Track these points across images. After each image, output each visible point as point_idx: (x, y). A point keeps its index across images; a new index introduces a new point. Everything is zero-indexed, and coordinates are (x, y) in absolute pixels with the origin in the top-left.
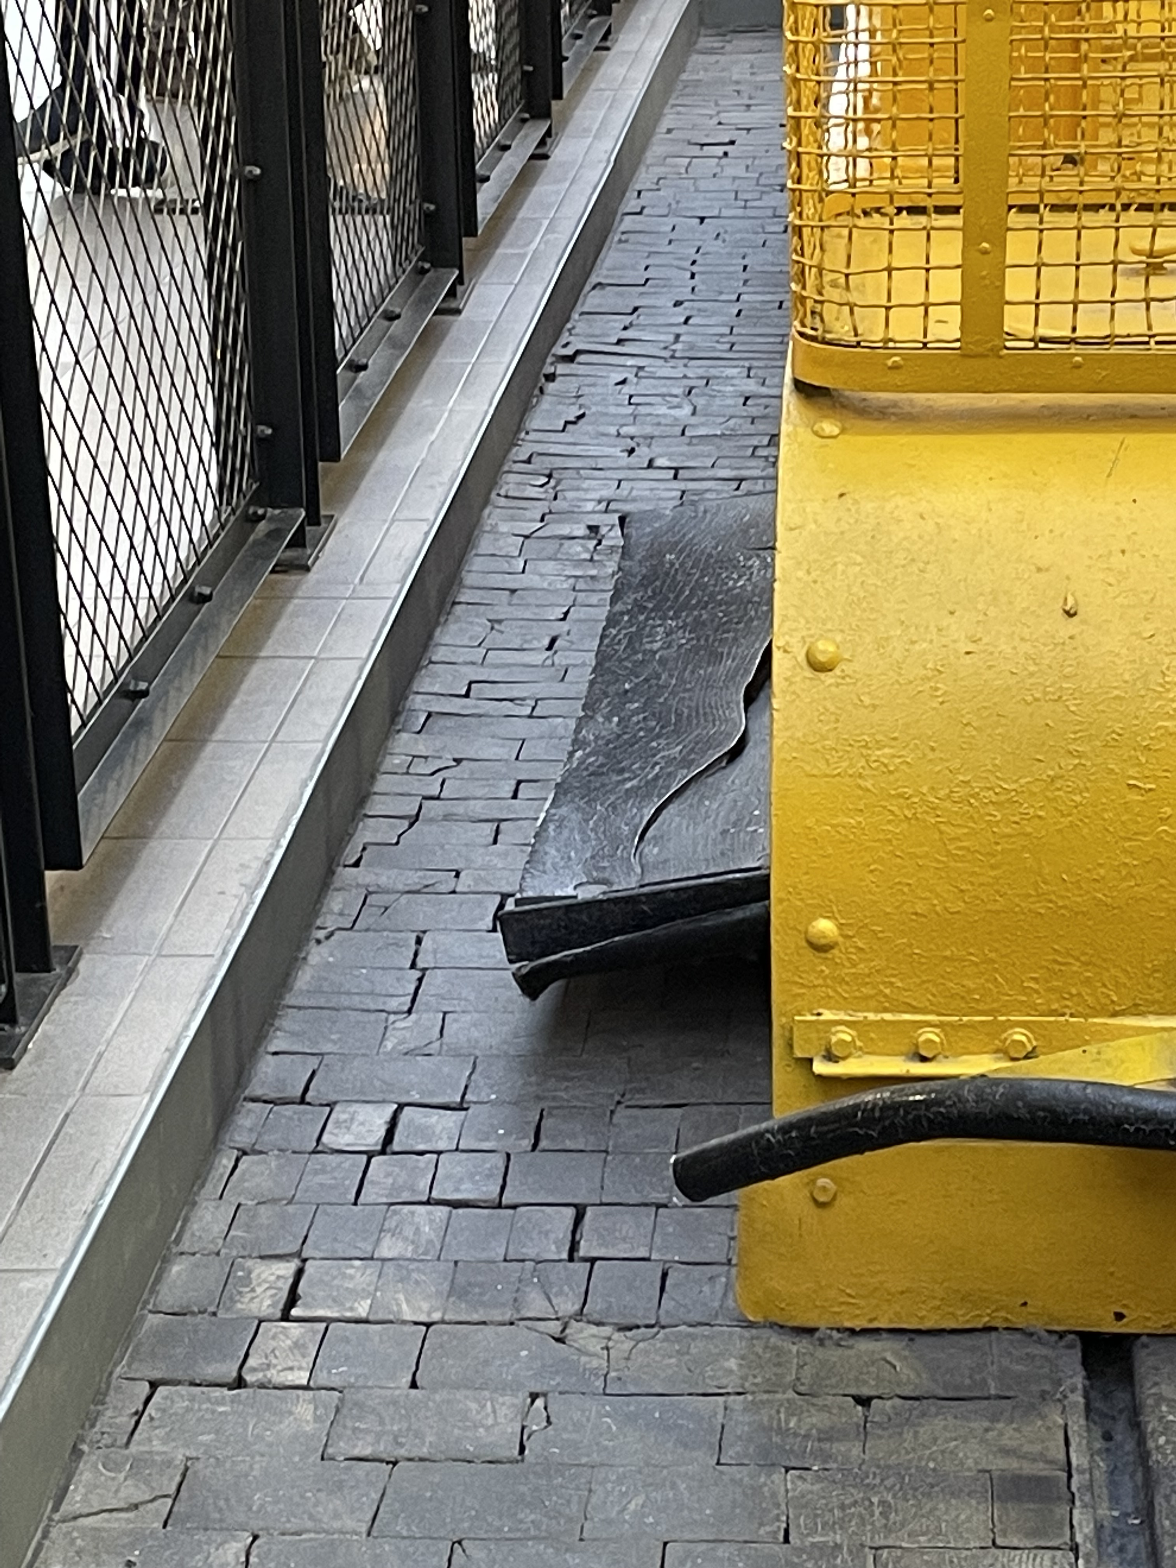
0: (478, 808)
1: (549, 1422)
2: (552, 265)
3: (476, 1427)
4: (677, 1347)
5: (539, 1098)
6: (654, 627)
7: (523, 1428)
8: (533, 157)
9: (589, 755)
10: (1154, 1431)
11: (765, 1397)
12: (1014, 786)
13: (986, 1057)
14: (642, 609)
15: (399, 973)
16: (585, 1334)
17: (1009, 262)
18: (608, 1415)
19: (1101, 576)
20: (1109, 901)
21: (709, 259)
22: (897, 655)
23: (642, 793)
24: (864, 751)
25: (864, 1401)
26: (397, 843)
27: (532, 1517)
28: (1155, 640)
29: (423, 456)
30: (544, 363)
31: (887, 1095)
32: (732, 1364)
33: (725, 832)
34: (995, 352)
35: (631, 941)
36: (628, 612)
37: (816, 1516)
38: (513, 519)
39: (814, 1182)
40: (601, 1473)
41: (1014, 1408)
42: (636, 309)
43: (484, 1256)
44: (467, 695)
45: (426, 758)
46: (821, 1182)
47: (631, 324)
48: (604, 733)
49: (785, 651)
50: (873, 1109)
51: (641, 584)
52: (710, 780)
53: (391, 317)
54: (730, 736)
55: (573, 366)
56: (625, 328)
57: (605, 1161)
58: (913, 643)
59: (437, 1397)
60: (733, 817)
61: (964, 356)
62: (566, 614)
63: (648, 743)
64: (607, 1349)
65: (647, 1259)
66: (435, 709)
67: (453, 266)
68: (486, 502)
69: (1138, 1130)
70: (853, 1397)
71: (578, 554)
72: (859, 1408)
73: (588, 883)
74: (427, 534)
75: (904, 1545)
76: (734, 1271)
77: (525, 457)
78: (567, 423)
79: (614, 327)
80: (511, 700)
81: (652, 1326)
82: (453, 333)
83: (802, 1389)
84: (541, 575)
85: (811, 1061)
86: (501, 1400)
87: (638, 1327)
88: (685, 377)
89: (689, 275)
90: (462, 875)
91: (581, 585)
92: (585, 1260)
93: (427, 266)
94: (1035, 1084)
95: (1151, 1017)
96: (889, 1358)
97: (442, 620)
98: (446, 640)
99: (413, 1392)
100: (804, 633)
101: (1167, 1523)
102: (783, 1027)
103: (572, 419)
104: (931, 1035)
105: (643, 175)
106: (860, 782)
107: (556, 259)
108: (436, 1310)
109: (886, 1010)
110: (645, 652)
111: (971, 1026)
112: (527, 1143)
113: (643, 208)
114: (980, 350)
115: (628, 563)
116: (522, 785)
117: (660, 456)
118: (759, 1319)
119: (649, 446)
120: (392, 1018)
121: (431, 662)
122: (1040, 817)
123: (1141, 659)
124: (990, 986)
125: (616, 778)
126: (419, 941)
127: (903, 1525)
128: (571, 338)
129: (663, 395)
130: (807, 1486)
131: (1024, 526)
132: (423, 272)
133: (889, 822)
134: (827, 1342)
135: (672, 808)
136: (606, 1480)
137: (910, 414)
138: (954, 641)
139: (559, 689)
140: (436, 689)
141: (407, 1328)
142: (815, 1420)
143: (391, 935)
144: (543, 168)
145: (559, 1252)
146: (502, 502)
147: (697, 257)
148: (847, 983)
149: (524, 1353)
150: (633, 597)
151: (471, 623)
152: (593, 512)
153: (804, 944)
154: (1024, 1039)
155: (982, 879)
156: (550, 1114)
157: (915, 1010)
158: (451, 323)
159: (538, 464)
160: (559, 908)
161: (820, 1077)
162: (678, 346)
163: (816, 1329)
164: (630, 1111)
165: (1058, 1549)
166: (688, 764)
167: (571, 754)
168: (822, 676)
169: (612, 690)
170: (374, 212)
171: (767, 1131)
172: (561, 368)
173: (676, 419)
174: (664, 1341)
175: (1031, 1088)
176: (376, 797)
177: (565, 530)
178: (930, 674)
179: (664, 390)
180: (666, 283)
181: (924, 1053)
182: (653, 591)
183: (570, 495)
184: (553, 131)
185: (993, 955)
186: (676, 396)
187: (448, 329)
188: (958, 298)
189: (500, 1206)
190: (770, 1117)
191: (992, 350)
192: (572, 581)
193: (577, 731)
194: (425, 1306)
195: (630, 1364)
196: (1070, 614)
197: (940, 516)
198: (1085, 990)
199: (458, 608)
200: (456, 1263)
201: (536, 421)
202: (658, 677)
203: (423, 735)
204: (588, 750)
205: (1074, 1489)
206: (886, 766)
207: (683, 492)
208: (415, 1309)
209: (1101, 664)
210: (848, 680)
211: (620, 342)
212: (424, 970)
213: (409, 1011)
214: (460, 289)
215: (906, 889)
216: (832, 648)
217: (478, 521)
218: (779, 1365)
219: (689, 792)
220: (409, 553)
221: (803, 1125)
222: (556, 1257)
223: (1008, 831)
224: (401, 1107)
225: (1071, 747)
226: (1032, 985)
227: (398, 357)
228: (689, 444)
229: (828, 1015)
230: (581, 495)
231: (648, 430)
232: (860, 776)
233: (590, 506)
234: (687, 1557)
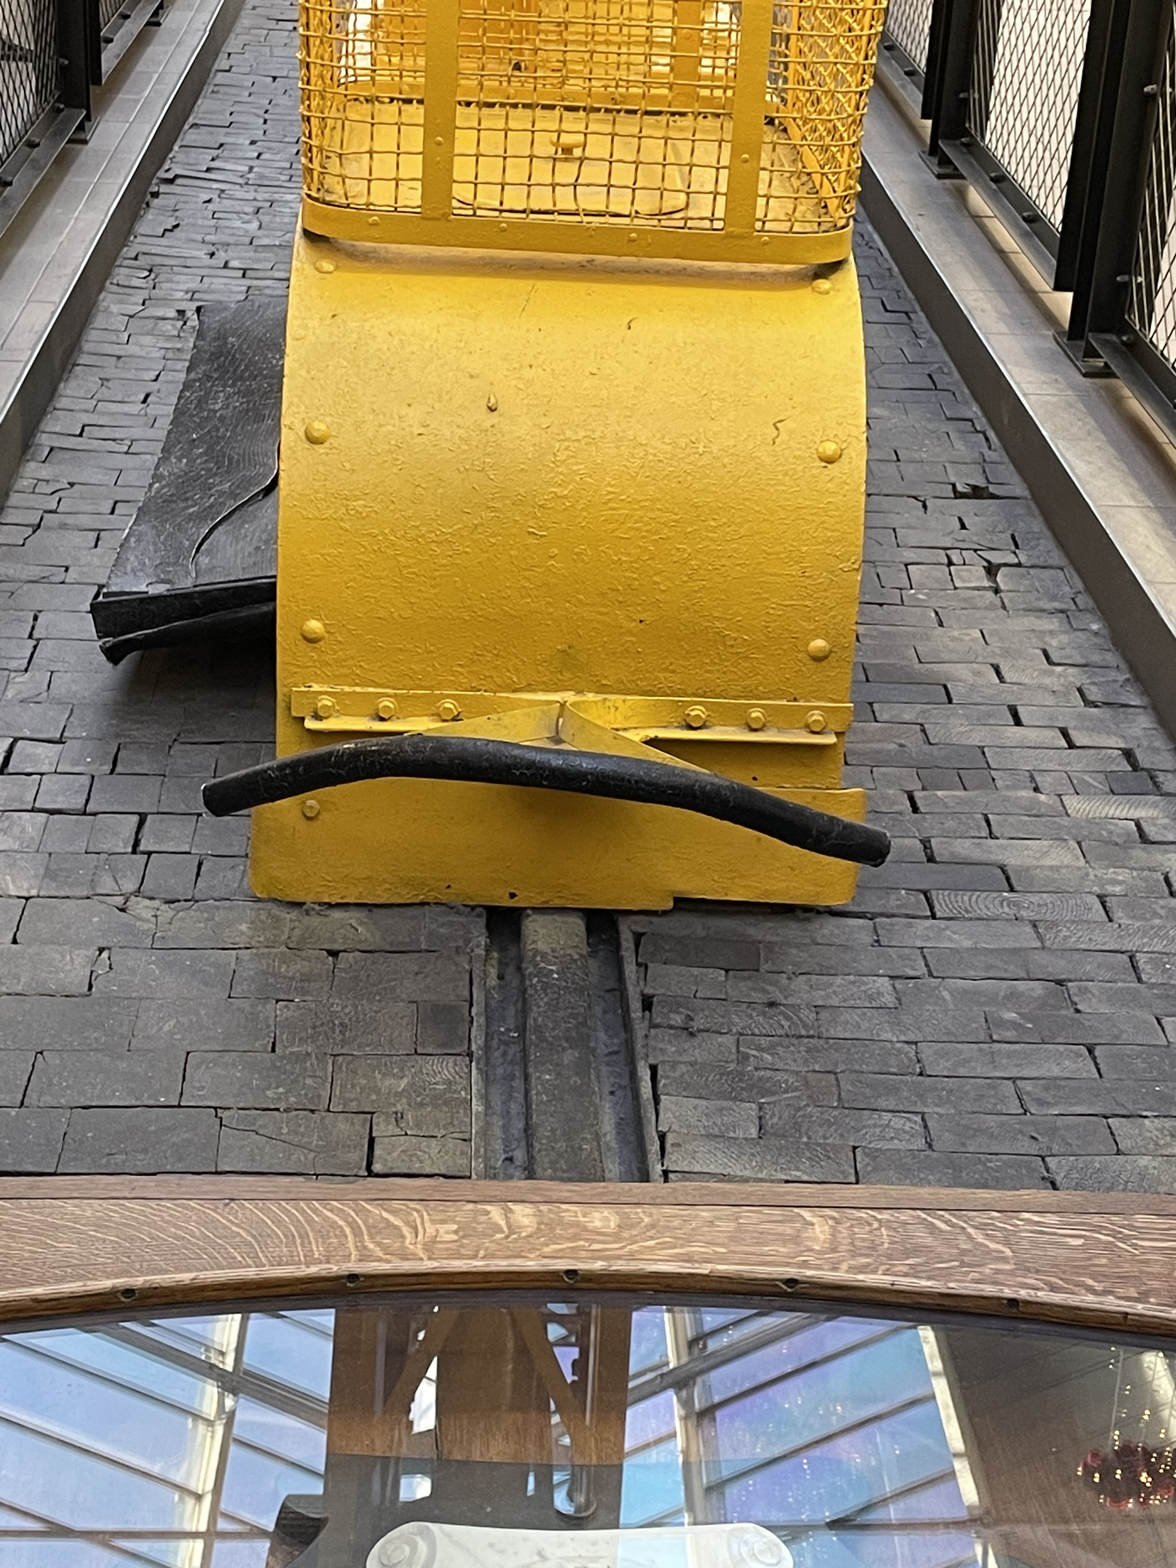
0: (85, 520)
1: (111, 968)
2: (159, 110)
3: (57, 972)
4: (206, 915)
5: (117, 736)
6: (217, 392)
7: (92, 972)
8: (148, 24)
9: (163, 487)
10: (530, 974)
11: (266, 950)
12: (450, 530)
13: (425, 718)
14: (209, 378)
15: (21, 642)
16: (141, 906)
17: (456, 151)
18: (153, 963)
19: (514, 383)
20: (513, 612)
21: (277, 110)
22: (370, 434)
23: (199, 518)
24: (345, 502)
25: (334, 954)
26: (23, 545)
27: (95, 1034)
28: (549, 430)
29: (53, 253)
30: (150, 184)
31: (352, 746)
32: (244, 927)
33: (258, 548)
34: (445, 216)
35: (187, 625)
36: (199, 380)
37: (295, 1033)
38: (121, 302)
39: (304, 802)
40: (147, 1003)
41: (437, 958)
42: (222, 145)
43: (71, 849)
44: (81, 435)
45: (48, 481)
46: (310, 802)
47: (218, 157)
48: (176, 470)
49: (290, 428)
50: (342, 755)
51: (209, 360)
52: (251, 509)
53: (32, 145)
54: (265, 477)
55: (173, 186)
56: (213, 160)
57: (163, 782)
58: (381, 426)
59: (31, 951)
60: (264, 536)
61: (423, 218)
62: (158, 376)
63: (207, 479)
64: (156, 916)
65: (189, 853)
66: (56, 444)
67: (80, 107)
68: (102, 288)
69: (522, 774)
70: (327, 951)
71: (168, 330)
72: (330, 958)
73: (157, 582)
74: (53, 313)
75: (355, 1053)
76: (249, 862)
77: (133, 256)
78: (166, 230)
79: (204, 159)
80: (114, 440)
81: (189, 900)
82: (82, 158)
83: (291, 945)
84: (141, 346)
85: (303, 719)
86: (77, 952)
87: (179, 901)
88: (255, 199)
89: (262, 121)
90: (70, 570)
91: (170, 355)
92: (143, 853)
93: (62, 106)
94: (453, 741)
95: (540, 693)
96: (354, 924)
97: (65, 377)
98: (69, 392)
99: (14, 946)
100: (304, 416)
101: (533, 1037)
102: (284, 695)
103: (170, 227)
104: (387, 703)
105: (232, 42)
106: (342, 524)
107: (161, 105)
108: (33, 888)
109: (357, 685)
110: (210, 411)
111: (415, 696)
112: (107, 768)
113: (231, 67)
114: (434, 215)
115: (202, 343)
116: (118, 505)
117: (234, 259)
118: (264, 896)
119: (226, 251)
120: (13, 675)
121: (55, 409)
122: (467, 553)
123: (540, 443)
124: (430, 669)
125: (182, 505)
126: (36, 618)
127: (354, 1040)
128: (173, 165)
129: (238, 213)
130: (289, 1014)
131: (462, 345)
132: (59, 111)
133: (363, 553)
134: (312, 913)
135: (220, 528)
136: (148, 1009)
137: (384, 258)
138: (410, 426)
139: (151, 433)
140: (57, 429)
141: (11, 901)
142: (298, 967)
143: (16, 613)
144: (156, 32)
145: (125, 847)
146: (114, 288)
147: (269, 107)
148: (330, 665)
149: (95, 919)
150: (203, 368)
151: (86, 380)
152: (182, 300)
153: (300, 637)
154: (452, 706)
155: (426, 595)
156: (125, 748)
157: (378, 685)
158: (81, 150)
159: (143, 261)
160: (135, 600)
161: (309, 730)
162: (251, 176)
163: (304, 903)
164: (182, 747)
165: (459, 1055)
166: (234, 496)
167: (151, 485)
168: (316, 447)
169: (183, 439)
170: (26, 60)
171: (269, 769)
172: (164, 188)
173: (247, 231)
174: (196, 911)
175: (450, 744)
176: (10, 510)
177: (160, 313)
178: (393, 448)
179: (239, 209)
180: (246, 127)
181: (382, 715)
182: (219, 365)
183: (165, 286)
184: (165, 5)
185: (432, 648)
186: (247, 214)
187: (78, 155)
188: (420, 176)
189: (84, 813)
190: (274, 757)
191: (443, 215)
192: (163, 351)
193: (157, 468)
194: (26, 885)
195: (172, 927)
196: (492, 410)
197: (404, 334)
198: (494, 673)
199: (77, 368)
200: (50, 854)
201: (142, 228)
202: (218, 430)
203: (46, 465)
204: (164, 482)
205: (473, 1014)
206: (361, 513)
207: (249, 288)
208: (18, 888)
209: (512, 447)
210: (334, 451)
211: (208, 170)
212: (38, 640)
213: (26, 670)
214: (87, 124)
215: (372, 600)
216: (323, 427)
217: (95, 304)
218: (275, 928)
219: (234, 517)
220: (38, 328)
221: (294, 765)
222: (122, 851)
223: (444, 561)
224: (16, 740)
225: (490, 504)
226: (459, 669)
227: (36, 177)
228: (255, 251)
229: (316, 688)
230: (173, 286)
231: (226, 239)
232: (342, 520)
233: (180, 295)
234: (202, 1063)
